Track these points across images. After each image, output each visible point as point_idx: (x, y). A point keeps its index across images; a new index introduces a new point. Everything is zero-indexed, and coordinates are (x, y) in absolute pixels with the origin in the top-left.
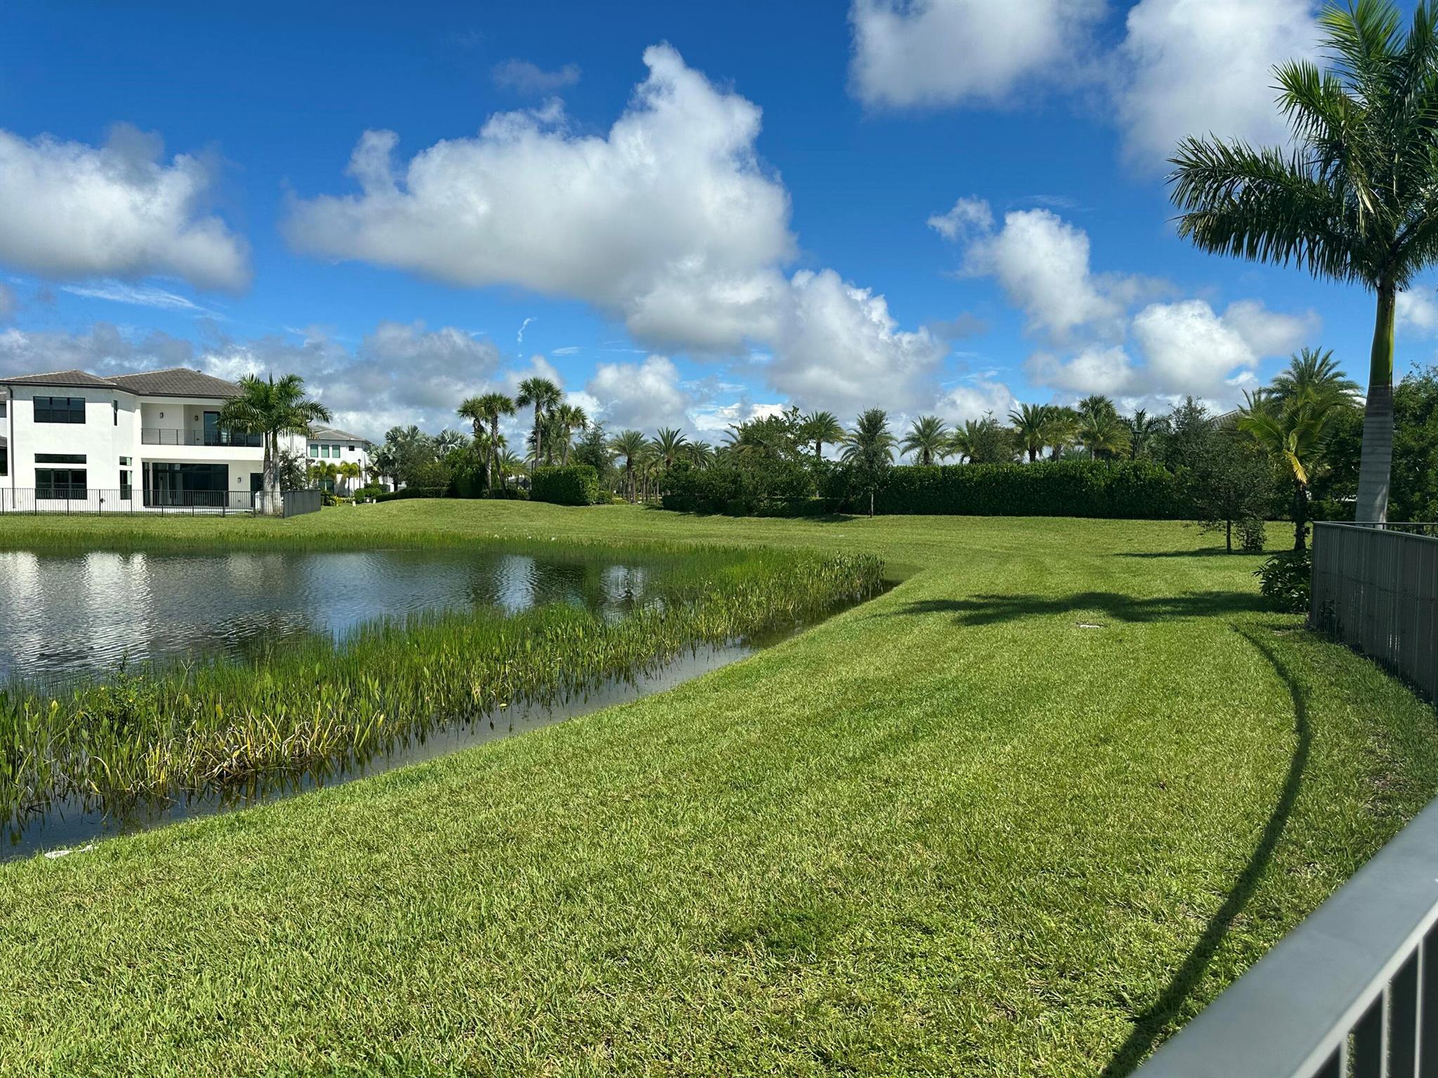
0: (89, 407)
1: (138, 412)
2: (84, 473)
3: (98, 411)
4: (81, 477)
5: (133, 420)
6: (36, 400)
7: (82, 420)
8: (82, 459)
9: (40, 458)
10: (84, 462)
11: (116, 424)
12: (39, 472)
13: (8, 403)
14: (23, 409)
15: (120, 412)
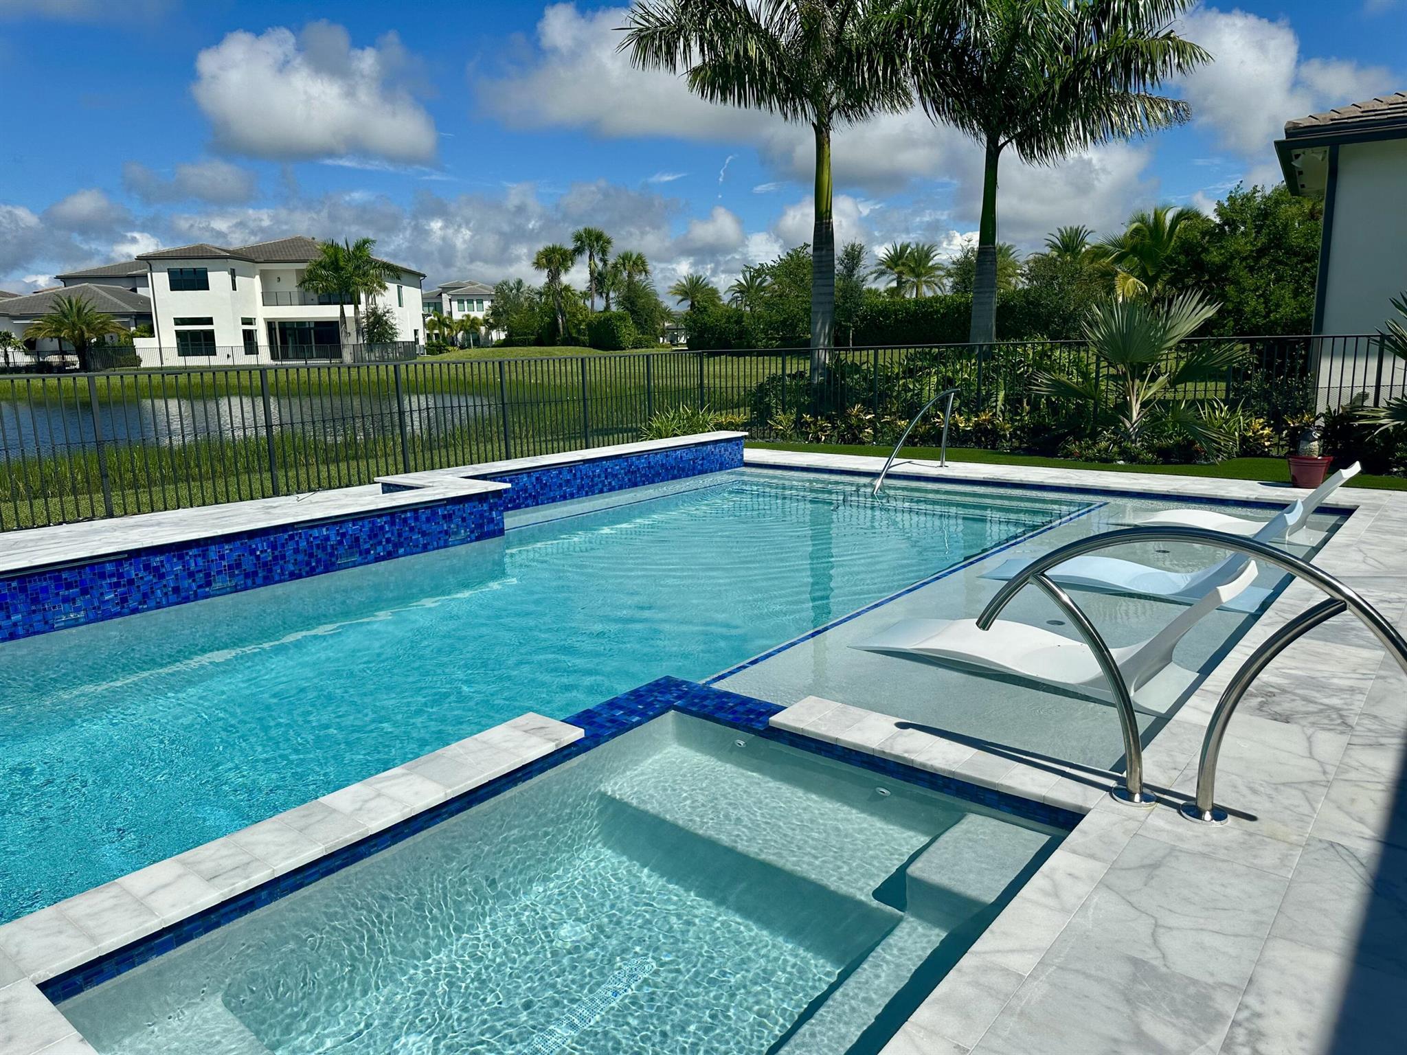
0: (212, 277)
1: (258, 277)
2: (212, 332)
3: (218, 279)
4: (210, 335)
5: (253, 285)
6: (171, 272)
7: (204, 286)
8: (209, 321)
9: (179, 321)
10: (212, 324)
11: (234, 289)
12: (178, 333)
13: (149, 274)
14: (161, 279)
15: (237, 278)
